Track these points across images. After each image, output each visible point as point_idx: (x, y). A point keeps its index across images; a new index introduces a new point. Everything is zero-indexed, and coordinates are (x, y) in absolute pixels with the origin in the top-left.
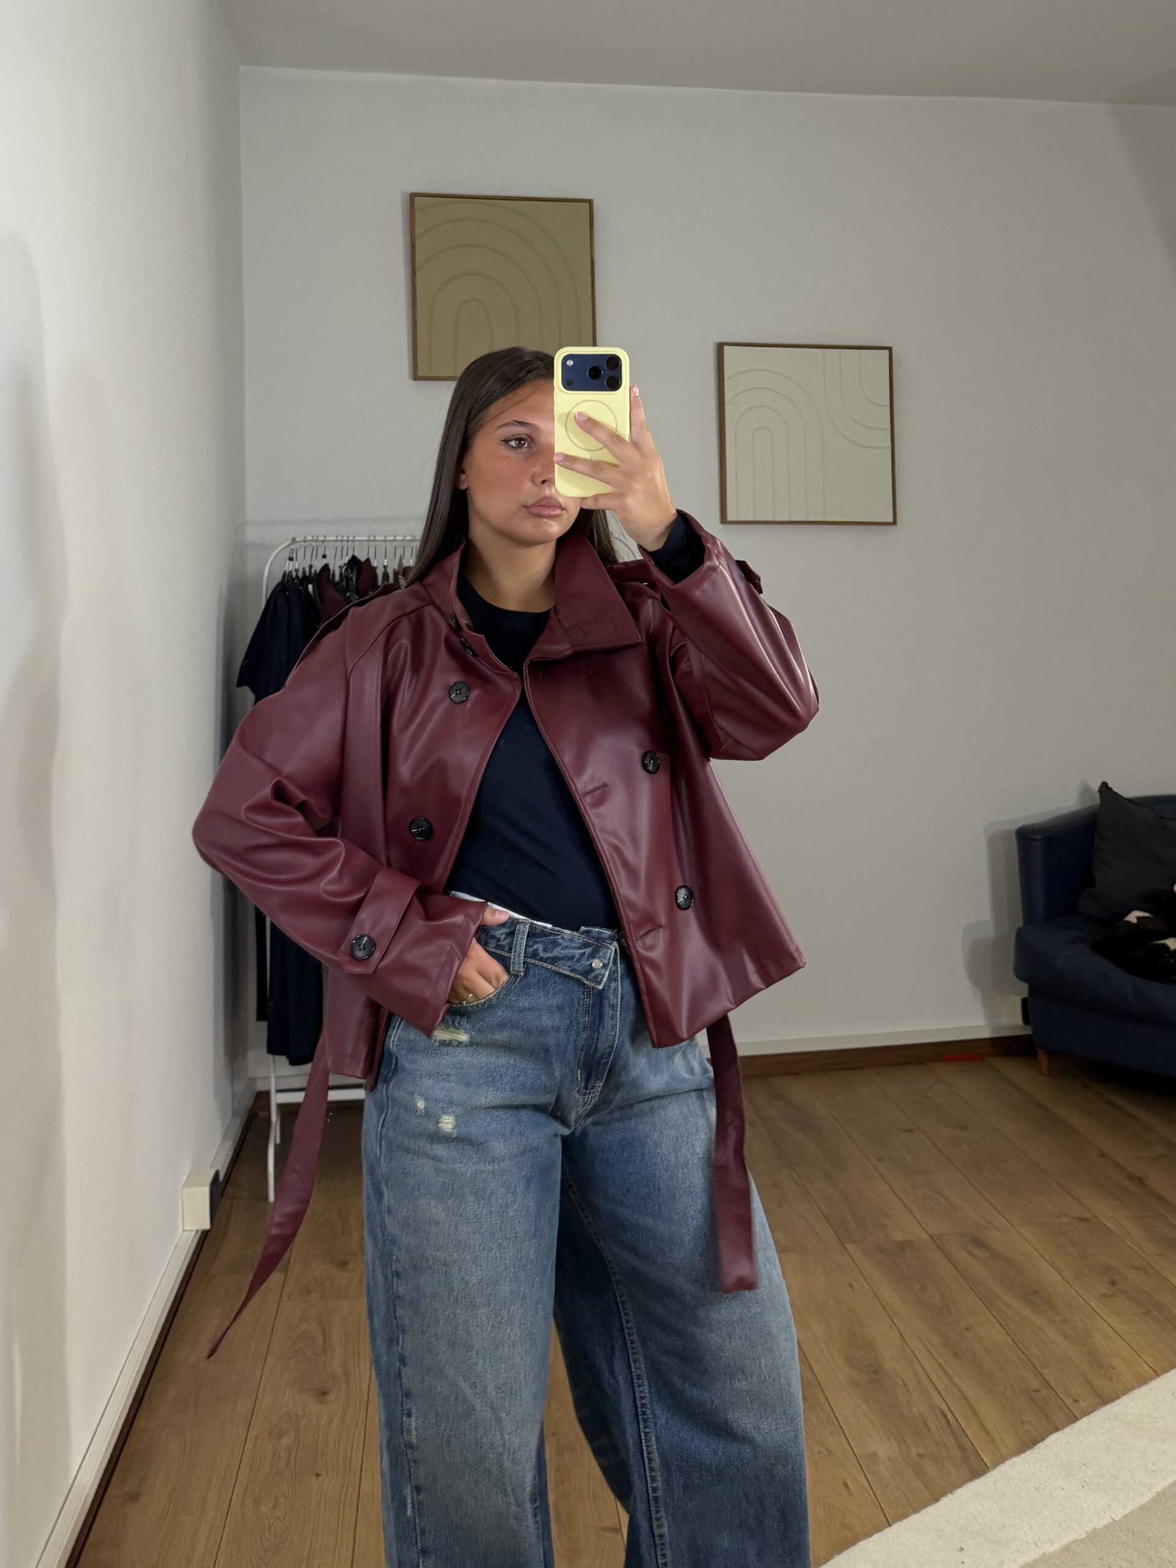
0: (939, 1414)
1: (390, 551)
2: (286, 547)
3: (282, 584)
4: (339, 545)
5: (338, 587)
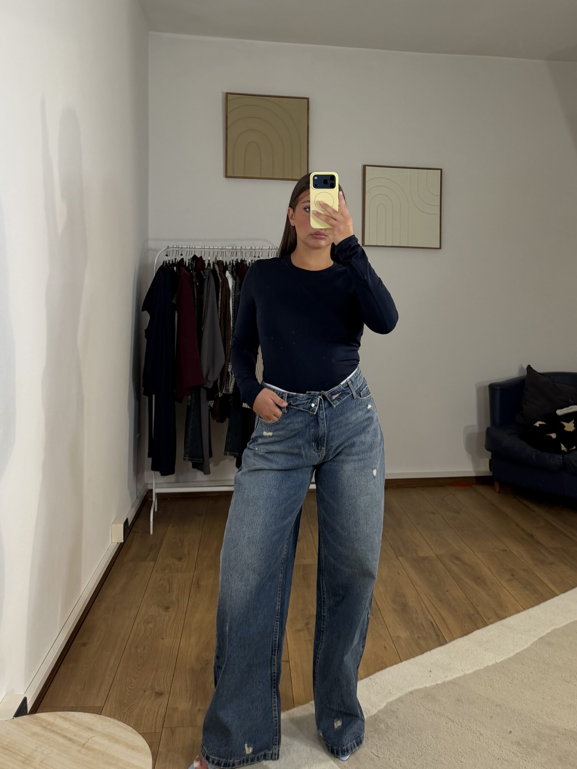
0: (429, 622)
1: (211, 254)
2: (165, 250)
3: (162, 266)
4: (188, 249)
5: (187, 268)
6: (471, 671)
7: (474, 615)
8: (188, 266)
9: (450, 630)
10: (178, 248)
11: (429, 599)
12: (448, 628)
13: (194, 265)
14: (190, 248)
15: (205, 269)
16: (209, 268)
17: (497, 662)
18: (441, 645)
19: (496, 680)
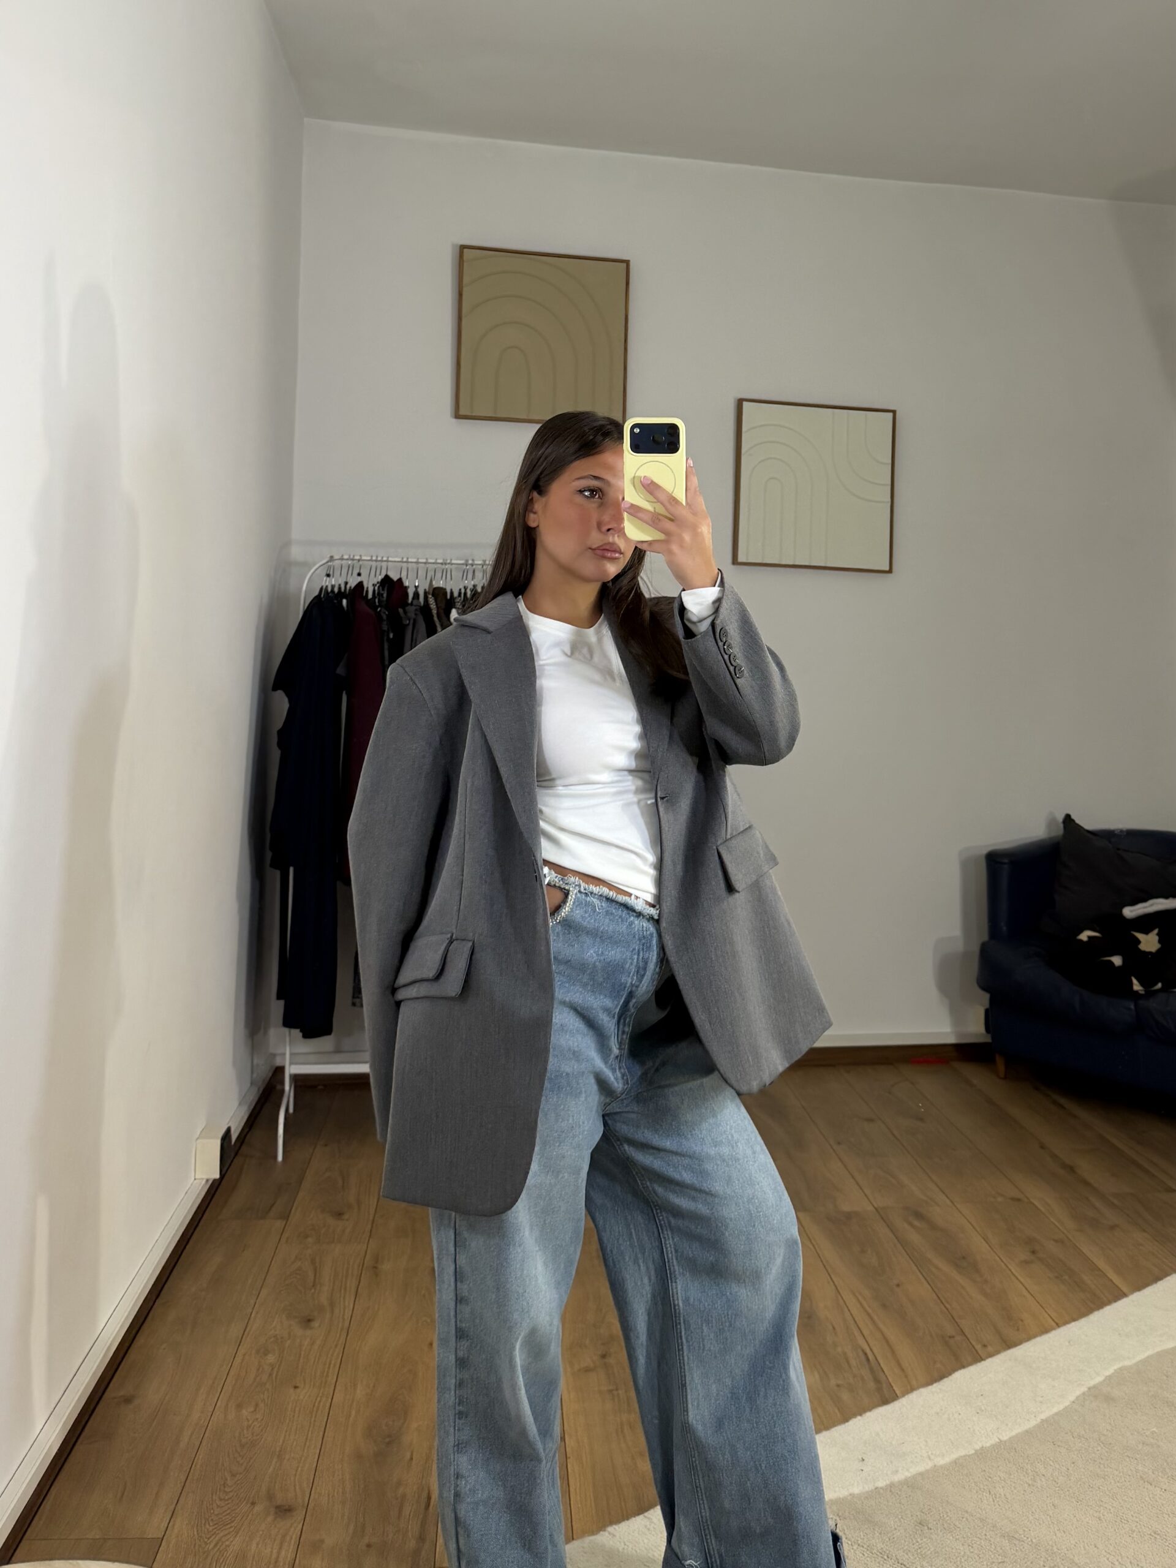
0: (861, 1354)
1: (421, 573)
2: (324, 564)
3: (318, 597)
4: (374, 564)
5: (370, 603)
6: (947, 1460)
7: (953, 1337)
8: (370, 599)
9: (903, 1370)
10: (353, 560)
11: (861, 1304)
12: (899, 1365)
13: (385, 595)
14: (376, 561)
15: (408, 604)
16: (415, 602)
17: (1002, 1439)
18: (885, 1401)
19: (1001, 1479)
